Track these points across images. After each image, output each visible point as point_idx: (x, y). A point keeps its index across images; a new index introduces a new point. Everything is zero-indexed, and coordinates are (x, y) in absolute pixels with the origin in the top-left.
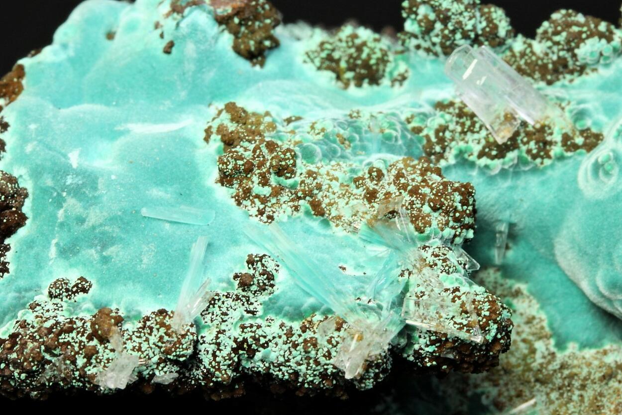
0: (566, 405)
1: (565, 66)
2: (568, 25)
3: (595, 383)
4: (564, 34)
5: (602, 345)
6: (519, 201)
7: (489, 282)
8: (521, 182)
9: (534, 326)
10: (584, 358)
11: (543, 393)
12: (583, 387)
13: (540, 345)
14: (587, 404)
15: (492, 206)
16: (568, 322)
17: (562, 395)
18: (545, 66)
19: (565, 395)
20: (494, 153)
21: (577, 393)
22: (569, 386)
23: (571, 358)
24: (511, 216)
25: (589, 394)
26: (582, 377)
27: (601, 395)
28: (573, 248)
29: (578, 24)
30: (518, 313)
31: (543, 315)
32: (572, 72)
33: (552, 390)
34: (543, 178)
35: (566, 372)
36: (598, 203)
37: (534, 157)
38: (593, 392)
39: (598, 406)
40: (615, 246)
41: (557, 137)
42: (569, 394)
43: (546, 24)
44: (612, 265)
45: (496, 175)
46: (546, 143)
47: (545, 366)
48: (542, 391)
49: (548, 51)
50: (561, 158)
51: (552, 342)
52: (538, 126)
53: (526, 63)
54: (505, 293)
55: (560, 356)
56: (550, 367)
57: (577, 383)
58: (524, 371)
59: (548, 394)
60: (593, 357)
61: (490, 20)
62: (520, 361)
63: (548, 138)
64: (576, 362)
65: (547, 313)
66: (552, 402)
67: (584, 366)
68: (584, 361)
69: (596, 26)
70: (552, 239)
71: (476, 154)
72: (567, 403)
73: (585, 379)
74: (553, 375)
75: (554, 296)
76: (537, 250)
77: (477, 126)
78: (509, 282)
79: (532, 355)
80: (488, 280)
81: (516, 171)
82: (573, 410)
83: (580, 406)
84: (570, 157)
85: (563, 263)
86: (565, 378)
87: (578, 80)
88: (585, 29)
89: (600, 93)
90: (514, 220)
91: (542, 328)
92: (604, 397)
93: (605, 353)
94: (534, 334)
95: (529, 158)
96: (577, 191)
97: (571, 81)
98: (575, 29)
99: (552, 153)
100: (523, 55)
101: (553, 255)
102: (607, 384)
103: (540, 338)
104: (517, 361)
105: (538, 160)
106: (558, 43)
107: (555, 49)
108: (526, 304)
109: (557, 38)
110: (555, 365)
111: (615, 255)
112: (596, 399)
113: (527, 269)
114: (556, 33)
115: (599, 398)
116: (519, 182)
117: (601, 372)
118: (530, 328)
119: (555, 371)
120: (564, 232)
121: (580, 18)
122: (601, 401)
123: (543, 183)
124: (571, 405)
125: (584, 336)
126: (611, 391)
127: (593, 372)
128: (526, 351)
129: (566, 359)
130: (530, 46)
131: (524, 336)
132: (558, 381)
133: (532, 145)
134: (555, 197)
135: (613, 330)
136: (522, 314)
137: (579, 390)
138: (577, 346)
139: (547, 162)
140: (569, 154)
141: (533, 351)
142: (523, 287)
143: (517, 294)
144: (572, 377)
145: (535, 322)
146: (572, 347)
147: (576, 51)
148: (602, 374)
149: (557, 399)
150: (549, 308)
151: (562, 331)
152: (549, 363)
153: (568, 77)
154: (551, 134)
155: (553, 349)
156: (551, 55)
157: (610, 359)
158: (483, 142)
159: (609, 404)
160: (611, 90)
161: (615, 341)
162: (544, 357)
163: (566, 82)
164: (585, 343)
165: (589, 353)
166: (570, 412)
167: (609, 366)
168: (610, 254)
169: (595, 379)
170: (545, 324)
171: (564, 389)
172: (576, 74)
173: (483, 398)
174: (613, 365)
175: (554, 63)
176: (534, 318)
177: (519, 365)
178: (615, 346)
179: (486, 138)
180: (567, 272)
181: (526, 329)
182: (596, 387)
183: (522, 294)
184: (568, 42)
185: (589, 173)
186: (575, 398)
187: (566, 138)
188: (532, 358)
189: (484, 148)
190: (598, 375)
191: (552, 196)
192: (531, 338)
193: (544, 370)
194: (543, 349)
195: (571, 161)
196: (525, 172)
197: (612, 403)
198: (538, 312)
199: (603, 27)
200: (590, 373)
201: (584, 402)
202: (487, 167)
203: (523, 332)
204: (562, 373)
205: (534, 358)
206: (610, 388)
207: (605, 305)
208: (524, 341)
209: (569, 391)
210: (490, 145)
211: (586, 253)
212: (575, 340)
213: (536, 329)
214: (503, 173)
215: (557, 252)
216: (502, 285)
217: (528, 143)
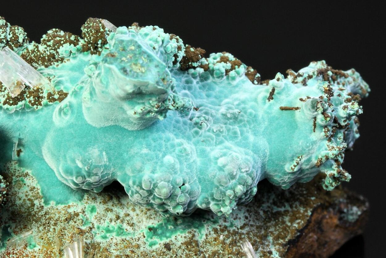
0: (46, 233)
1: (54, 58)
2: (55, 37)
3: (62, 222)
4: (52, 41)
5: (68, 203)
6: (24, 127)
7: (12, 169)
8: (25, 118)
9: (34, 192)
10: (57, 209)
11: (36, 227)
12: (55, 224)
13: (36, 202)
14: (56, 233)
15: (10, 129)
16: (50, 191)
17: (45, 228)
18: (44, 58)
19: (47, 228)
20: (11, 102)
21: (52, 227)
22: (48, 224)
23: (51, 209)
24: (20, 135)
25: (58, 228)
26: (55, 219)
27: (64, 229)
28: (49, 152)
29: (60, 36)
30: (26, 185)
31: (39, 187)
32: (57, 61)
33: (41, 225)
34: (37, 115)
35: (47, 216)
36: (61, 129)
37: (33, 105)
38: (60, 227)
39: (62, 234)
40: (67, 151)
41: (45, 95)
42: (49, 228)
43: (44, 36)
44: (66, 161)
45: (12, 113)
46: (39, 97)
47: (37, 213)
48: (36, 226)
49: (46, 50)
50: (46, 105)
51: (43, 200)
52: (35, 89)
53: (34, 56)
54: (20, 175)
55: (46, 208)
56: (40, 214)
57: (52, 222)
58: (28, 215)
59: (38, 228)
60: (62, 209)
61: (14, 34)
62: (26, 210)
63: (41, 95)
64: (53, 211)
65: (41, 186)
66: (40, 232)
67: (57, 214)
68: (57, 211)
69: (69, 37)
70: (40, 147)
71: (2, 102)
72: (48, 232)
73: (57, 220)
74: (41, 217)
75: (44, 177)
76: (34, 153)
77: (3, 88)
78: (22, 169)
79: (33, 207)
80: (11, 168)
81: (23, 111)
82: (50, 236)
83: (54, 234)
84: (50, 105)
85: (46, 160)
86: (47, 219)
87: (61, 65)
88: (63, 39)
89: (70, 72)
90: (21, 137)
91: (38, 193)
92: (66, 230)
93: (69, 207)
94: (34, 196)
95: (30, 105)
96: (52, 122)
97: (58, 65)
98: (58, 39)
99: (42, 103)
100: (33, 52)
101: (42, 155)
102: (68, 223)
103: (37, 199)
104: (25, 210)
105: (35, 106)
106: (50, 46)
107: (48, 48)
108: (31, 181)
109: (49, 43)
110: (43, 213)
111: (67, 156)
112: (61, 231)
113: (30, 162)
114: (49, 41)
115: (63, 230)
116: (24, 117)
117: (65, 217)
118: (32, 193)
119: (42, 216)
120: (46, 144)
121: (62, 33)
122: (64, 232)
123: (37, 118)
124: (49, 234)
125: (58, 198)
126: (70, 227)
127: (61, 216)
128: (30, 205)
129: (48, 210)
130: (37, 47)
131: (29, 197)
132: (44, 221)
133: (32, 98)
134: (42, 126)
135: (75, 195)
136: (28, 186)
137: (53, 226)
138: (55, 203)
139: (39, 107)
140: (51, 103)
141: (33, 205)
142: (30, 172)
143: (27, 175)
144: (50, 219)
145: (35, 190)
146: (52, 203)
147: (58, 50)
148: (66, 218)
149: (42, 230)
150: (41, 183)
151: (48, 195)
152: (40, 211)
153: (56, 63)
154: (42, 93)
155: (43, 204)
156: (47, 52)
157: (71, 210)
158: (6, 96)
159: (68, 234)
160: (76, 71)
161: (75, 201)
162: (38, 208)
163: (55, 66)
164: (59, 201)
165: (60, 207)
166: (48, 237)
167: (70, 214)
168: (65, 156)
169: (61, 220)
170: (39, 191)
171: (46, 225)
172: (60, 62)
173: (9, 229)
174: (73, 213)
175: (48, 56)
176: (34, 188)
177: (25, 212)
178: (75, 204)
179: (8, 94)
180: (49, 165)
181: (30, 193)
182: (62, 224)
183: (29, 175)
184: (54, 45)
185: (57, 113)
186: (51, 230)
187: (50, 95)
188: (32, 208)
189: (6, 99)
190: (64, 218)
191: (40, 125)
192: (32, 198)
193: (37, 215)
194: (38, 205)
195: (51, 107)
196: (28, 112)
197: (70, 233)
198: (36, 185)
199: (73, 38)
200: (59, 217)
201: (55, 232)
202: (7, 109)
203: (29, 195)
204: (46, 217)
205: (33, 209)
206: (70, 225)
207: (65, 182)
208: (29, 200)
209: (49, 226)
210: (9, 98)
211: (55, 155)
212: (54, 200)
213: (35, 193)
214: (17, 112)
215: (43, 154)
216: (19, 171)
217: (30, 97)
